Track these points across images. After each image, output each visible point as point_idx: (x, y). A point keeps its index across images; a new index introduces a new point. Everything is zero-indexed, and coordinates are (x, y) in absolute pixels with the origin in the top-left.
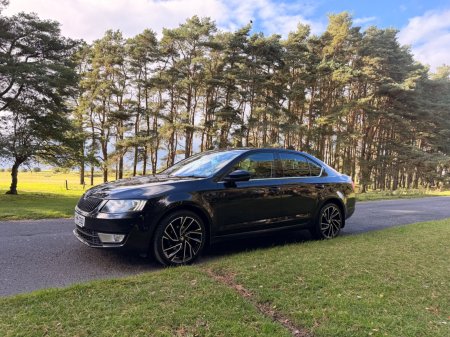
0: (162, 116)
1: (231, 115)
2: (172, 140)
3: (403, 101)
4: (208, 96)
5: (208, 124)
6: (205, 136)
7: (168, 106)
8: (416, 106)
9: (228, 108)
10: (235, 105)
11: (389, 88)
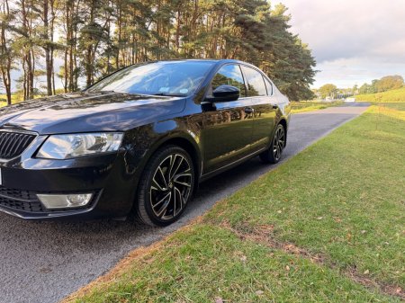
0: (13, 29)
1: (97, 33)
2: (27, 59)
3: (255, 32)
4: (68, 10)
5: (72, 41)
6: (68, 56)
7: (19, 17)
8: (262, 38)
9: (95, 25)
10: (101, 23)
11: (245, 19)
